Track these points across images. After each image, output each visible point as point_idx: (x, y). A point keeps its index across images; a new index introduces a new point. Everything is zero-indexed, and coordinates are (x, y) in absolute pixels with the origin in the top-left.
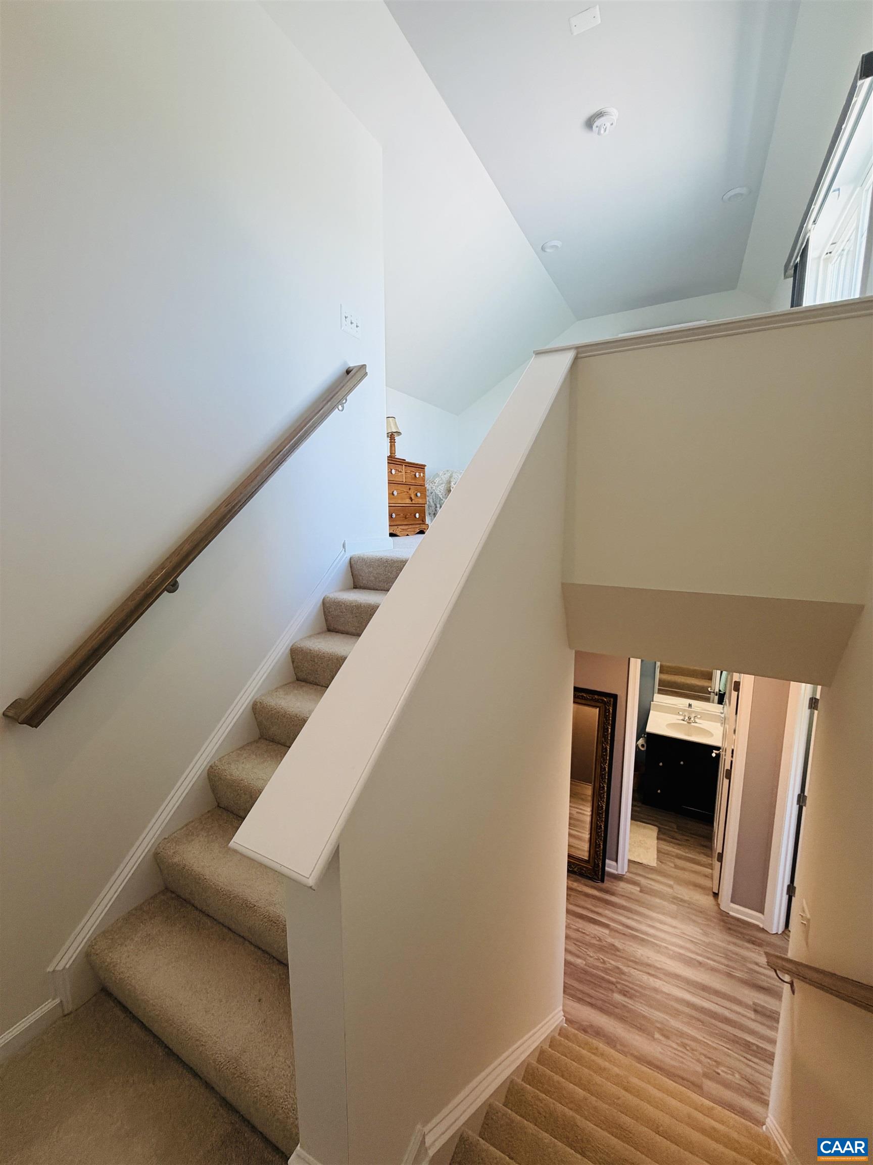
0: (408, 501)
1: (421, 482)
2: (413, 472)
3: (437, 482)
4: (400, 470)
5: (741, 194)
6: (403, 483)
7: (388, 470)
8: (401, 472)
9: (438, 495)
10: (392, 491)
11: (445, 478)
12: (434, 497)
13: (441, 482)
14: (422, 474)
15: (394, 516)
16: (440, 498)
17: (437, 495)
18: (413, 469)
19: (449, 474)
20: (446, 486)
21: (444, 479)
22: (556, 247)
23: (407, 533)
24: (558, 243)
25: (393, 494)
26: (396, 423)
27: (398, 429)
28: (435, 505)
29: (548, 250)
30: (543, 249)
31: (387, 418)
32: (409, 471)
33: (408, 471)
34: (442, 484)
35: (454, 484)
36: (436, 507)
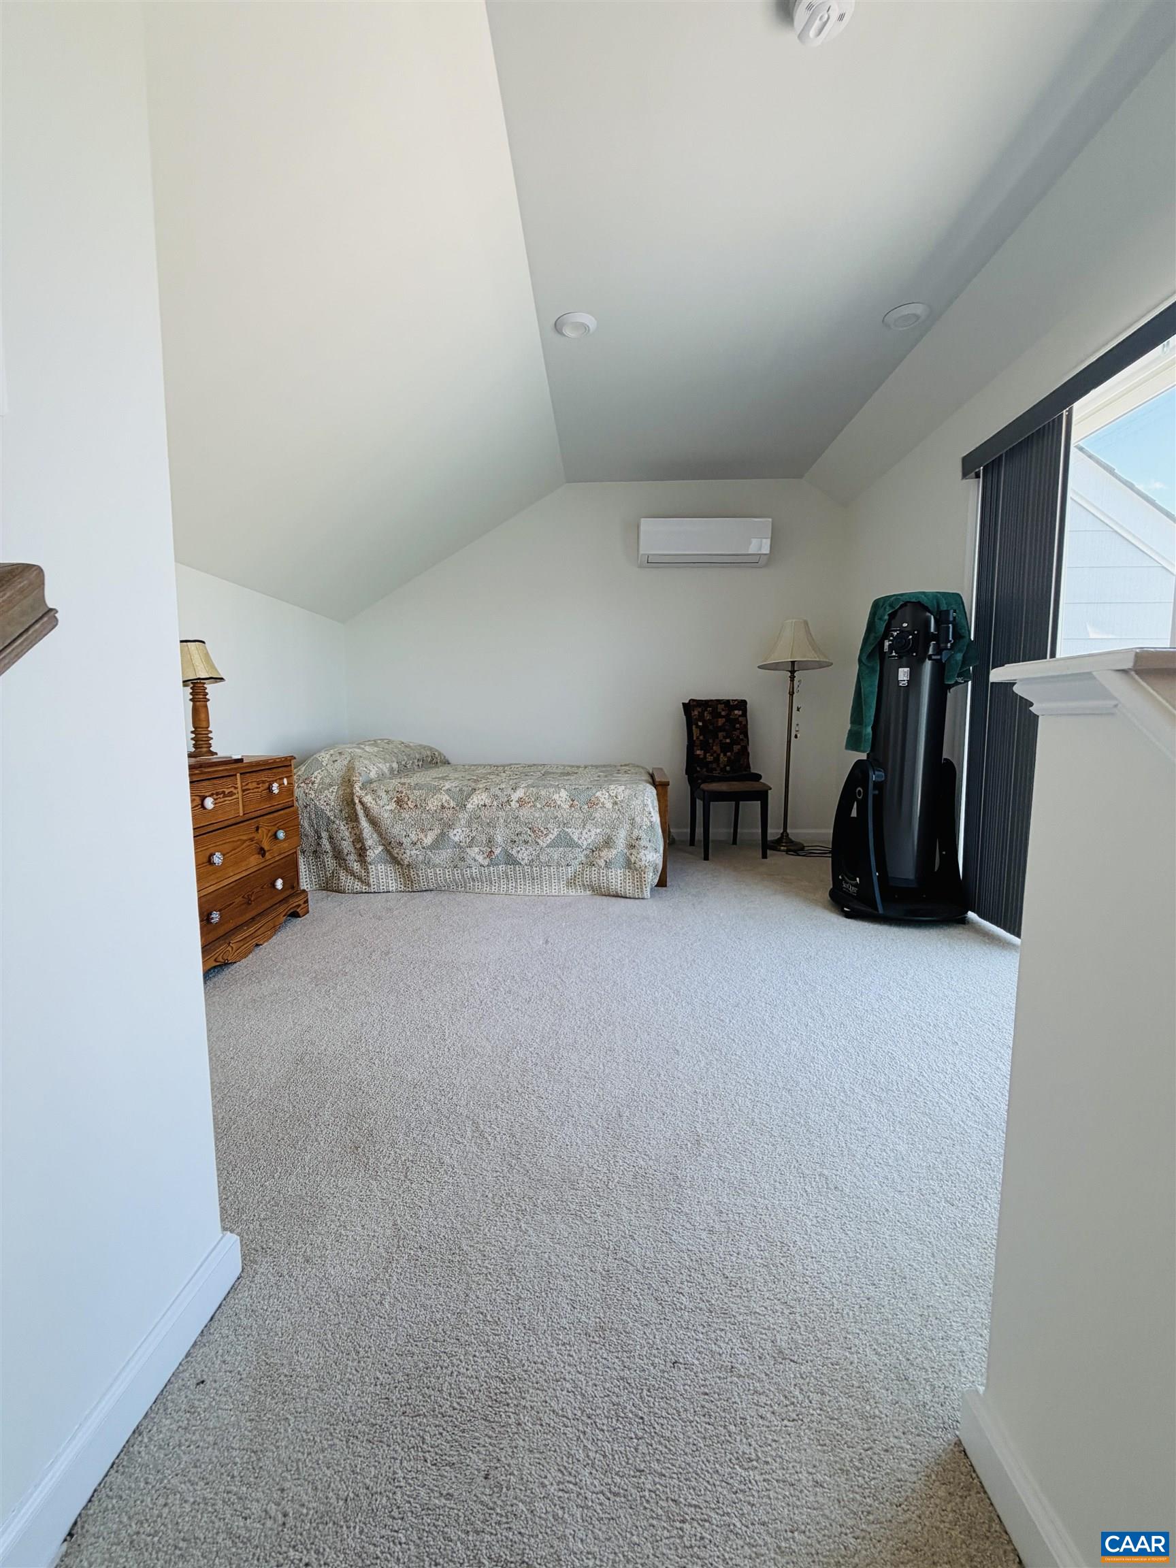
0: (254, 861)
1: (285, 801)
2: (264, 782)
3: (317, 781)
4: (227, 791)
5: (917, 317)
6: (238, 820)
7: (193, 801)
8: (231, 794)
9: (322, 810)
10: (208, 853)
11: (337, 770)
12: (313, 816)
13: (328, 781)
14: (285, 781)
15: (216, 917)
16: (329, 818)
17: (320, 813)
18: (263, 776)
19: (346, 762)
20: (341, 793)
21: (335, 773)
22: (585, 327)
23: (255, 941)
24: (589, 320)
25: (210, 861)
26: (207, 655)
27: (213, 667)
28: (316, 832)
29: (567, 331)
30: (558, 327)
31: (182, 641)
32: (255, 785)
33: (250, 786)
34: (331, 785)
35: (361, 789)
36: (320, 837)
